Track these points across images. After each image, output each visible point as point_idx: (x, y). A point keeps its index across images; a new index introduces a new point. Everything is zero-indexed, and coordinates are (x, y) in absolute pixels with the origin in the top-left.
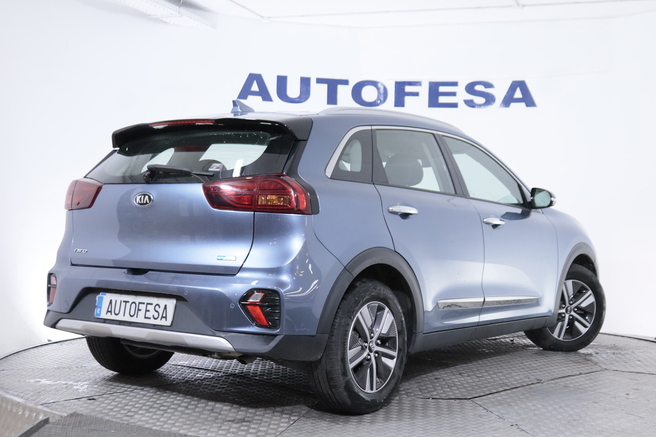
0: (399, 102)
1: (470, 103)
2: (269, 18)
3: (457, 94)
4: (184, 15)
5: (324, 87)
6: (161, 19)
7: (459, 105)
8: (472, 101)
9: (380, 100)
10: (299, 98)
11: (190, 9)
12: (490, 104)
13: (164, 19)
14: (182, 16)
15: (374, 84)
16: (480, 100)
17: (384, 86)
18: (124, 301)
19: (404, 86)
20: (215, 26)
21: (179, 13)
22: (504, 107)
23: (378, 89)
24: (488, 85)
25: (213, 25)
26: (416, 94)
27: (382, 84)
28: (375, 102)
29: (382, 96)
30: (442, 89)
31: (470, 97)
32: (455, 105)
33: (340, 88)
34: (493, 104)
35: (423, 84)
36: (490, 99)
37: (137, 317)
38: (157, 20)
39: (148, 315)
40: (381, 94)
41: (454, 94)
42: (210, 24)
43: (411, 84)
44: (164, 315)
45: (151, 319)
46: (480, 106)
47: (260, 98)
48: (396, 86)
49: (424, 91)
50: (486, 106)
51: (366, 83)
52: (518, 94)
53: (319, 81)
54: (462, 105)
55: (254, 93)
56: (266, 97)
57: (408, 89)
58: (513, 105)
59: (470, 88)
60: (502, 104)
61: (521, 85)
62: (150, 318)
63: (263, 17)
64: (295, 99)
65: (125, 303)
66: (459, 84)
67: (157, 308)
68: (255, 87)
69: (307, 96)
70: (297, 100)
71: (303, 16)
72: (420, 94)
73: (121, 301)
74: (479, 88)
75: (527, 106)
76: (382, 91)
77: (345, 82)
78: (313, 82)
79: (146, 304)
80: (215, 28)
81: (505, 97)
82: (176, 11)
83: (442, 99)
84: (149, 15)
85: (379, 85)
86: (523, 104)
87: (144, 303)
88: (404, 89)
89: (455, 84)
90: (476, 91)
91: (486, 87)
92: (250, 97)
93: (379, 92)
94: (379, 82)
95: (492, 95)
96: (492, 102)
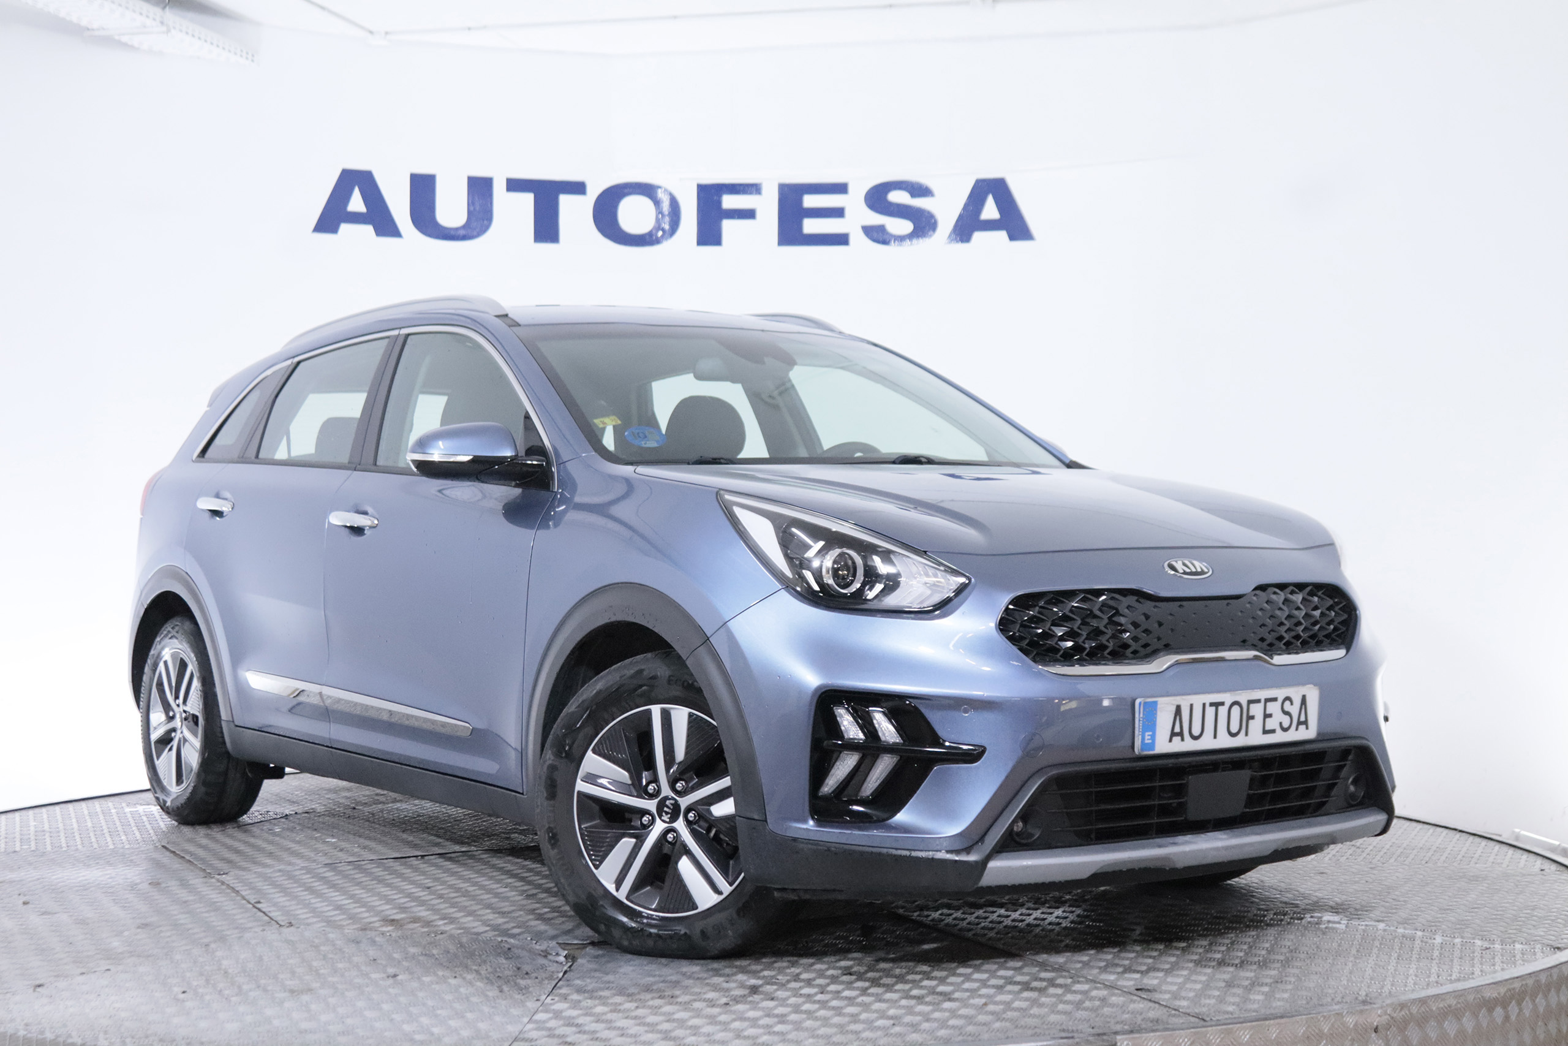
0: (709, 235)
1: (877, 235)
2: (387, 33)
3: (847, 212)
4: (174, 28)
5: (527, 200)
6: (117, 38)
7: (852, 240)
8: (881, 229)
9: (663, 230)
10: (464, 227)
12: (925, 236)
13: (124, 39)
14: (168, 31)
15: (647, 190)
16: (900, 226)
19: (720, 196)
20: (253, 56)
21: (162, 23)
22: (957, 242)
23: (657, 203)
25: (247, 53)
28: (650, 234)
29: (667, 219)
30: (810, 201)
31: (876, 219)
32: (841, 240)
34: (931, 236)
35: (765, 190)
36: (923, 224)
38: (108, 41)
40: (663, 215)
41: (838, 213)
42: (242, 51)
46: (901, 239)
47: (369, 229)
49: (767, 206)
50: (915, 241)
51: (626, 191)
52: (990, 211)
53: (515, 185)
54: (858, 238)
57: (729, 202)
58: (978, 236)
60: (953, 236)
63: (371, 32)
64: (457, 229)
66: (850, 188)
68: (356, 203)
69: (485, 222)
70: (462, 232)
71: (469, 29)
74: (897, 197)
75: (1012, 238)
76: (666, 206)
77: (578, 188)
78: (499, 188)
80: (253, 61)
81: (961, 217)
82: (154, 19)
83: (811, 226)
84: (88, 29)
85: (661, 194)
86: (1002, 235)
88: (720, 203)
89: (840, 188)
90: (891, 204)
91: (913, 195)
92: (344, 228)
93: (659, 211)
94: (659, 187)
95: (929, 212)
96: (929, 230)
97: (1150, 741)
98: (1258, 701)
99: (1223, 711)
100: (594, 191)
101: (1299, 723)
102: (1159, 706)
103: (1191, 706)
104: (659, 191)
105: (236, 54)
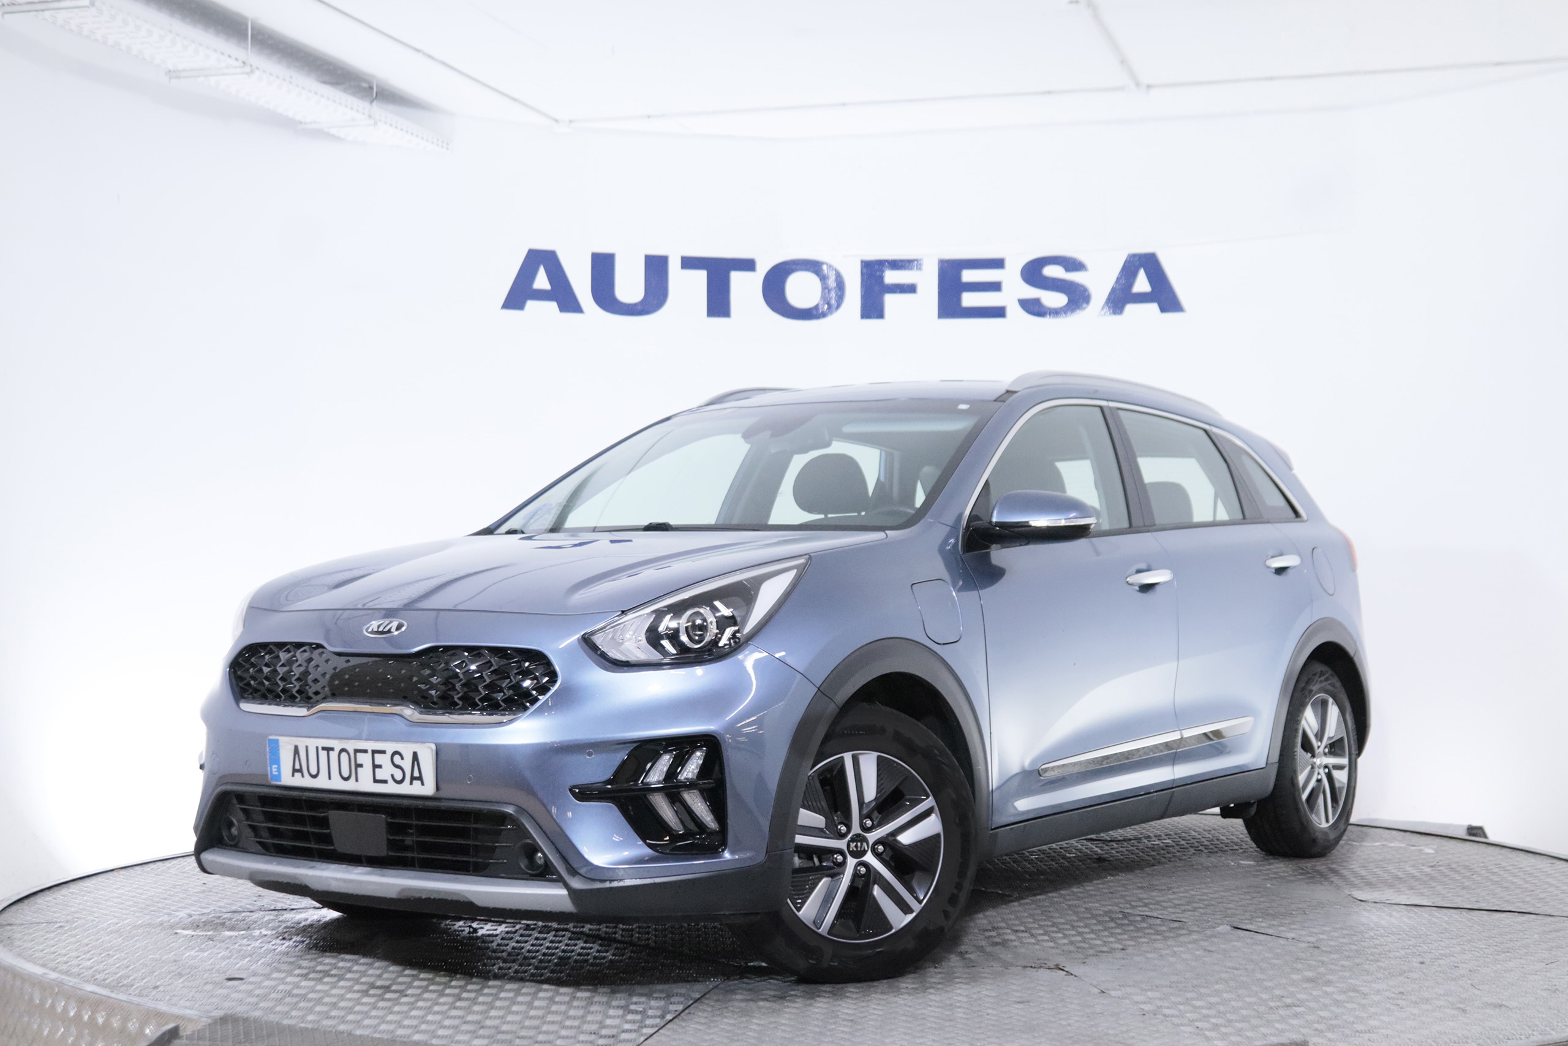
0: (872, 309)
1: (1033, 307)
2: (571, 121)
3: (1004, 286)
4: (380, 120)
5: (701, 276)
6: (327, 130)
7: (1008, 312)
8: (1037, 302)
9: (828, 304)
10: (642, 302)
11: (391, 107)
12: (1079, 308)
13: (333, 131)
14: (375, 123)
15: (813, 266)
16: (1054, 299)
17: (836, 270)
19: (883, 272)
20: (448, 144)
21: (370, 116)
22: (1110, 313)
23: (823, 278)
24: (1071, 264)
25: (443, 142)
26: (911, 289)
27: (830, 267)
28: (816, 307)
29: (833, 294)
30: (969, 276)
31: (1032, 293)
32: (998, 312)
33: (736, 278)
34: (1084, 308)
35: (925, 265)
36: (1078, 297)
38: (320, 134)
40: (829, 291)
41: (995, 287)
42: (438, 140)
43: (896, 265)
46: (1055, 312)
47: (553, 306)
48: (864, 271)
49: (928, 281)
50: (1069, 313)
51: (794, 267)
52: (1142, 284)
53: (689, 263)
54: (1015, 311)
55: (541, 295)
56: (567, 302)
57: (891, 277)
58: (1130, 308)
59: (1033, 273)
60: (1107, 309)
61: (1149, 263)
63: (556, 121)
64: (636, 305)
66: (1007, 264)
68: (542, 281)
69: (662, 297)
70: (640, 307)
71: (649, 117)
72: (919, 289)
74: (1052, 271)
75: (1163, 309)
76: (832, 282)
77: (748, 265)
78: (674, 265)
80: (447, 149)
82: (363, 113)
83: (969, 299)
84: (301, 123)
85: (826, 270)
86: (1154, 307)
88: (881, 278)
89: (997, 264)
90: (1046, 278)
91: (1067, 270)
92: (531, 304)
93: (825, 287)
94: (826, 264)
95: (1082, 286)
96: (1083, 303)
97: (277, 773)
98: (365, 751)
99: (334, 755)
100: (763, 269)
101: (413, 778)
102: (280, 744)
103: (307, 747)
104: (825, 267)
105: (433, 143)
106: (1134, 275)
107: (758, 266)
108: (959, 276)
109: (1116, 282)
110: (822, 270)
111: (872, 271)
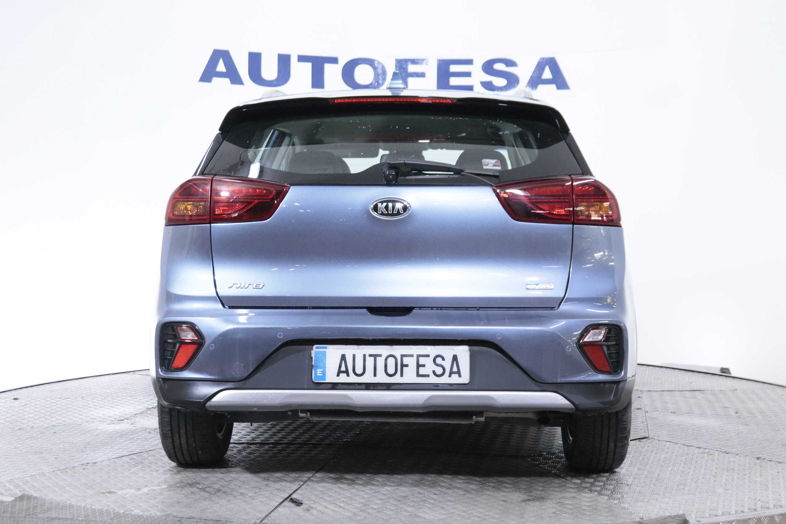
1: (488, 86)
3: (473, 74)
5: (308, 66)
7: (475, 88)
8: (490, 83)
9: (378, 82)
10: (276, 80)
12: (513, 87)
15: (370, 62)
16: (500, 82)
17: (382, 64)
18: (370, 355)
19: (407, 66)
22: (530, 90)
23: (375, 68)
24: (510, 63)
26: (422, 75)
27: (379, 63)
28: (371, 84)
29: (380, 77)
30: (454, 68)
31: (488, 78)
32: (469, 88)
33: (328, 68)
34: (516, 87)
35: (430, 62)
36: (512, 81)
37: (402, 375)
39: (422, 371)
40: (378, 75)
41: (468, 74)
43: (414, 62)
44: (455, 369)
45: (430, 376)
46: (500, 88)
47: (227, 81)
48: (397, 65)
49: (431, 71)
50: (508, 89)
51: (359, 62)
52: (547, 74)
53: (302, 59)
54: (478, 87)
55: (221, 75)
56: (235, 79)
57: (412, 68)
58: (541, 86)
59: (488, 67)
60: (528, 86)
61: (552, 63)
62: (428, 376)
64: (272, 81)
65: (373, 358)
66: (474, 62)
67: (439, 360)
68: (221, 67)
69: (287, 77)
70: (275, 83)
72: (427, 75)
73: (364, 356)
74: (499, 67)
75: (558, 88)
76: (379, 71)
77: (334, 60)
78: (294, 60)
79: (415, 357)
83: (454, 81)
86: (553, 86)
87: (412, 356)
88: (407, 69)
89: (469, 62)
90: (496, 70)
91: (507, 66)
92: (215, 79)
93: (376, 73)
94: (376, 60)
95: (515, 75)
96: (515, 84)
100: (342, 62)
104: (376, 62)
106: (543, 69)
107: (340, 61)
108: (448, 68)
109: (533, 73)
110: (375, 64)
111: (402, 64)
